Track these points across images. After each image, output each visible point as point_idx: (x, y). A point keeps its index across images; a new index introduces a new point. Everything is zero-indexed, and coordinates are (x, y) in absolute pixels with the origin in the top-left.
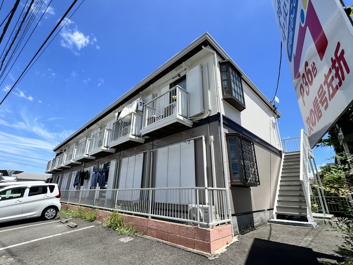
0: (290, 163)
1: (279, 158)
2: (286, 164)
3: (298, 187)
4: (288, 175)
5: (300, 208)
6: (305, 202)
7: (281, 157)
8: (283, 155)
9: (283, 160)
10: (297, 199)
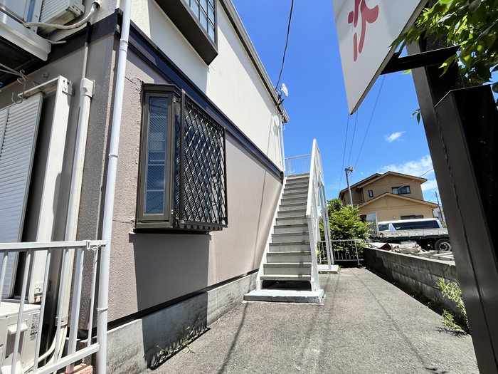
0: (293, 192)
1: (279, 183)
2: (287, 192)
3: (301, 228)
4: (288, 209)
5: (301, 266)
6: (310, 254)
7: (282, 183)
8: (285, 179)
9: (284, 187)
10: (297, 250)
